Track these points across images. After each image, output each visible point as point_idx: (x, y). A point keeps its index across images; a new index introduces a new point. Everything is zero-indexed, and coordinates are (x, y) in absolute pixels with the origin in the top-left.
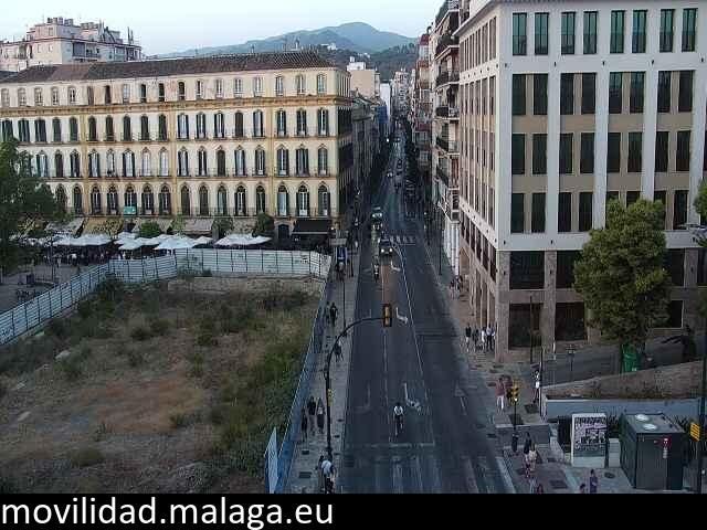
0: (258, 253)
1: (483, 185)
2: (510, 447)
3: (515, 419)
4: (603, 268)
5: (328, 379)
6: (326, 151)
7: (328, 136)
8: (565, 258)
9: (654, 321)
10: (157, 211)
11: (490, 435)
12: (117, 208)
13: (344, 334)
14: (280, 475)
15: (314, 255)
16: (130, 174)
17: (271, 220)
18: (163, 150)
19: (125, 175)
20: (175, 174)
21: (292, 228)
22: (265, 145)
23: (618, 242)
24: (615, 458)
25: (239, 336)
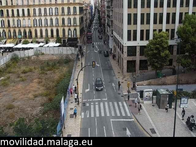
0: (57, 48)
1: (120, 28)
2: (127, 99)
3: (129, 92)
4: (152, 50)
5: (77, 82)
6: (76, 18)
7: (76, 15)
8: (142, 48)
9: (165, 64)
10: (28, 37)
11: (122, 96)
12: (16, 36)
13: (82, 70)
14: (65, 109)
15: (73, 48)
16: (19, 26)
17: (61, 38)
18: (29, 19)
19: (18, 26)
20: (33, 26)
21: (66, 41)
22: (58, 17)
23: (156, 43)
24: (155, 101)
25: (52, 71)
